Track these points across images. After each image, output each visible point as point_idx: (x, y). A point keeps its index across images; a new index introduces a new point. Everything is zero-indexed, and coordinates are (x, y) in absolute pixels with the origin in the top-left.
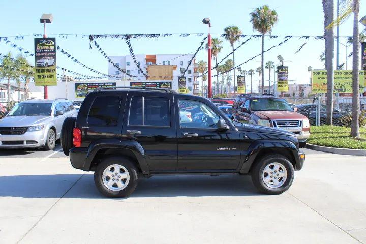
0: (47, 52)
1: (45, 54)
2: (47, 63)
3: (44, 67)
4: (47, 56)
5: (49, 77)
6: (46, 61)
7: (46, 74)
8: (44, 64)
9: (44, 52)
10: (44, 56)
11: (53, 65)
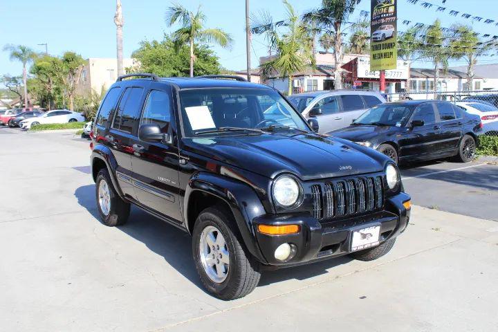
0: (385, 18)
1: (383, 21)
2: (384, 35)
3: (381, 41)
4: (385, 23)
5: (386, 55)
6: (383, 31)
7: (383, 51)
8: (380, 36)
9: (381, 18)
10: (381, 24)
11: (392, 37)
